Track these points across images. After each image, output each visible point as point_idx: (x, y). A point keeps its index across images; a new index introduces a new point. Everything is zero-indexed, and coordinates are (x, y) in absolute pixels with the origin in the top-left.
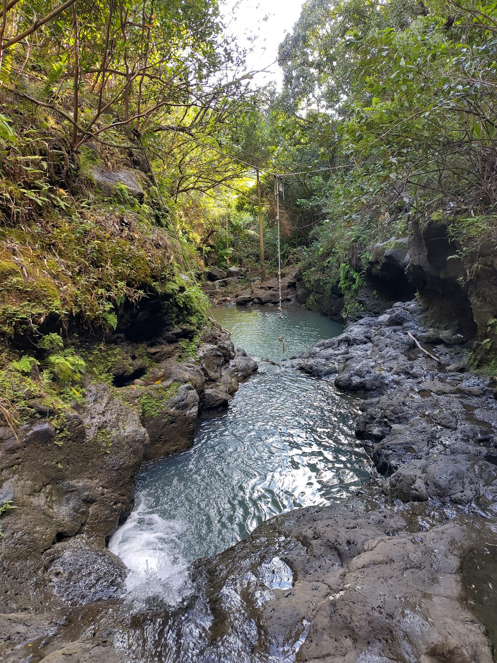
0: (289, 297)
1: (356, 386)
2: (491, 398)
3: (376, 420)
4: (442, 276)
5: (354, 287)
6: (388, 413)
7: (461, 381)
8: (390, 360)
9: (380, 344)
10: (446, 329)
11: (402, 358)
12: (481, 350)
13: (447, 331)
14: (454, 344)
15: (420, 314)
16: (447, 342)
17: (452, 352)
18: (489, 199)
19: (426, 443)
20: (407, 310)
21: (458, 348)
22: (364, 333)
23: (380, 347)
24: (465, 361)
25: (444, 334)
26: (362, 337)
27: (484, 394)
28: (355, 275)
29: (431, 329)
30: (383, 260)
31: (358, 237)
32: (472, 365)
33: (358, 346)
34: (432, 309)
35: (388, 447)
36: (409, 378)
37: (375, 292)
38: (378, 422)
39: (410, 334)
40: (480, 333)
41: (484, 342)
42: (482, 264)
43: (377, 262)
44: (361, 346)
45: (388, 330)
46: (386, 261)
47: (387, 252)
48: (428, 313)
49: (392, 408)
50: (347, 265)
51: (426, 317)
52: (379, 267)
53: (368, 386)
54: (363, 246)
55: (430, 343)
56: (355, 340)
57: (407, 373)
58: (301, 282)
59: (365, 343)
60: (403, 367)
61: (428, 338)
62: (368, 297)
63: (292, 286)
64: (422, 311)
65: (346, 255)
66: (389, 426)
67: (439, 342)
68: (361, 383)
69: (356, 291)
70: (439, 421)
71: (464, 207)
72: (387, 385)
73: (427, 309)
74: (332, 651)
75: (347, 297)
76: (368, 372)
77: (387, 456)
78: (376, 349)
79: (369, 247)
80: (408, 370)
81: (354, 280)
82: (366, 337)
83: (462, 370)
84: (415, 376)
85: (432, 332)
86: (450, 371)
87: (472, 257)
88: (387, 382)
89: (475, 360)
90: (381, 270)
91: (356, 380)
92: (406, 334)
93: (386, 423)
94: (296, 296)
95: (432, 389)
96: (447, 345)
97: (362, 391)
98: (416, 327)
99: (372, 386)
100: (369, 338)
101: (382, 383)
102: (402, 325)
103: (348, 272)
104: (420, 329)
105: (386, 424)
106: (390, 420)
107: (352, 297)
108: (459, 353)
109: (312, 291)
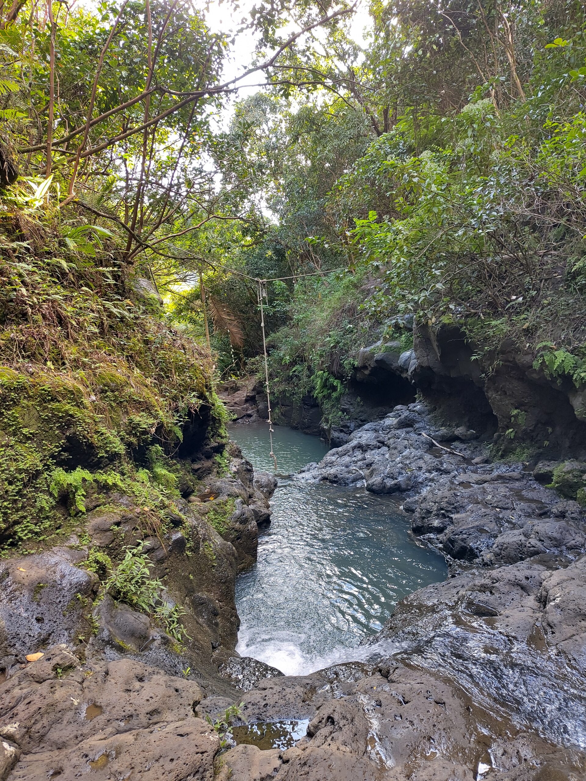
0: (249, 412)
1: (391, 488)
2: (531, 480)
3: (434, 513)
4: (453, 375)
5: (334, 395)
6: (443, 504)
7: (492, 470)
8: (416, 460)
9: (398, 446)
10: (458, 426)
11: (427, 457)
12: (503, 440)
13: (461, 428)
14: (470, 440)
15: (429, 414)
16: (463, 438)
17: (470, 447)
18: (496, 303)
19: (495, 523)
20: (414, 411)
21: (475, 443)
22: (375, 438)
23: (399, 449)
24: (486, 454)
25: (460, 431)
26: (374, 443)
27: (523, 478)
28: (336, 383)
29: (443, 428)
30: (373, 364)
31: (338, 343)
32: (495, 456)
33: (374, 451)
34: (440, 408)
35: (461, 532)
36: (441, 474)
37: (359, 399)
38: (435, 515)
39: (424, 435)
40: (500, 425)
41: (507, 432)
42: (502, 361)
43: (365, 367)
44: (377, 451)
45: (402, 433)
46: (376, 365)
47: (377, 356)
48: (437, 413)
49: (446, 500)
50: (324, 372)
51: (435, 417)
52: (367, 372)
53: (403, 486)
54: (345, 352)
55: (445, 441)
56: (368, 446)
57: (438, 470)
58: (261, 395)
59: (379, 448)
60: (433, 465)
61: (443, 436)
62: (351, 404)
63: (250, 400)
64: (430, 412)
65: (323, 362)
66: (448, 517)
67: (456, 438)
68: (396, 484)
69: (338, 399)
70: (495, 505)
71: (473, 311)
72: (421, 483)
73: (435, 409)
74: (575, 633)
75: (327, 405)
76: (400, 473)
77: (463, 540)
78: (395, 452)
79: (353, 352)
80: (439, 466)
81: (334, 389)
82: (379, 442)
83: (487, 461)
84: (447, 472)
85: (445, 430)
86: (477, 464)
87: (491, 355)
88: (420, 480)
89: (498, 451)
90: (369, 375)
91: (390, 483)
92: (420, 434)
93: (443, 514)
94: (258, 411)
95: (470, 480)
96: (462, 441)
97: (397, 494)
98: (428, 427)
99: (407, 486)
100: (383, 443)
101: (415, 482)
102: (412, 427)
103: (327, 379)
104: (432, 429)
105: (444, 516)
106: (447, 511)
107: (333, 406)
108: (477, 447)
109: (278, 403)
